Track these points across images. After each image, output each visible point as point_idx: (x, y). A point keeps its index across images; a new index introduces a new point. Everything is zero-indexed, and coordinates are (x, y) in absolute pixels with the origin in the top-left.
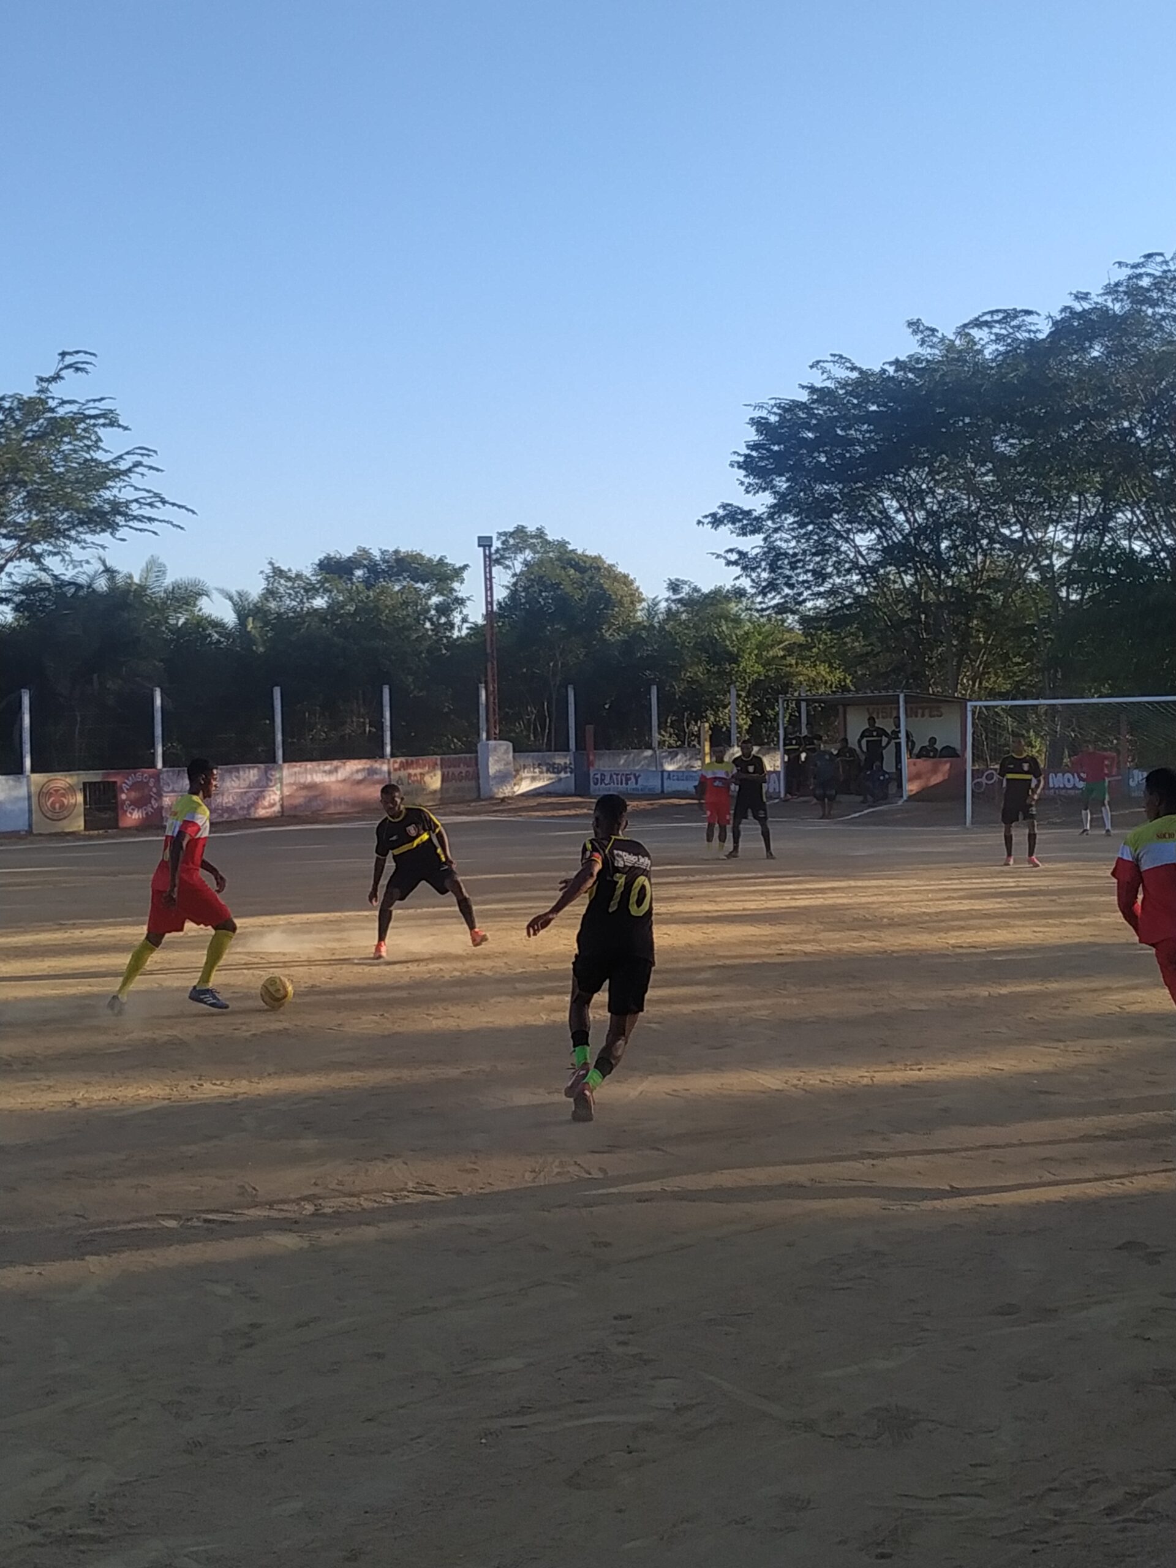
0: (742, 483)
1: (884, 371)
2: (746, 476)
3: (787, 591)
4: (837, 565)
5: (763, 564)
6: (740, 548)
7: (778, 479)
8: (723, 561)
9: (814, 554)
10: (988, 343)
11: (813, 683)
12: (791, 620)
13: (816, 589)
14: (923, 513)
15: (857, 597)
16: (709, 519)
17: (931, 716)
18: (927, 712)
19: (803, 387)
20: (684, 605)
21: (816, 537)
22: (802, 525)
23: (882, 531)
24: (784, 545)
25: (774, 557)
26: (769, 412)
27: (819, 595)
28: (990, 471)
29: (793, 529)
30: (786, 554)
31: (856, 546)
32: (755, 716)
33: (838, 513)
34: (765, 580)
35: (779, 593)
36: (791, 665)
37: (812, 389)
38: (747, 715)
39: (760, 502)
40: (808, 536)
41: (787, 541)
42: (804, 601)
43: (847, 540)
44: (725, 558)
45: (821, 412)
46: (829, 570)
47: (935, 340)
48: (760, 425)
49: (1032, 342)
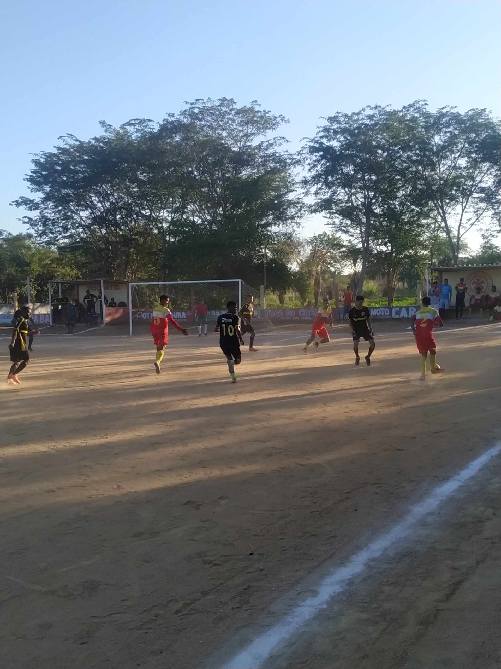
0: (29, 188)
1: (90, 142)
2: (31, 185)
3: (51, 235)
4: (73, 224)
5: (40, 223)
6: (29, 216)
7: (45, 186)
8: (22, 222)
9: (62, 220)
10: (133, 132)
11: (64, 275)
12: (53, 248)
13: (64, 235)
14: (109, 203)
15: (82, 239)
16: (15, 203)
17: (115, 289)
18: (113, 288)
19: (55, 147)
20: (5, 241)
21: (63, 212)
22: (56, 207)
23: (91, 210)
24: (49, 215)
25: (45, 220)
26: (41, 157)
27: (65, 237)
28: (136, 186)
29: (53, 209)
30: (50, 219)
31: (80, 217)
32: (38, 290)
33: (72, 202)
34: (41, 230)
35: (47, 236)
36: (54, 268)
37: (59, 148)
38: (35, 289)
39: (38, 196)
40: (59, 211)
41: (50, 213)
42: (59, 240)
43: (77, 214)
44: (23, 220)
45: (63, 158)
46: (69, 226)
47: (111, 130)
48: (37, 162)
49: (151, 133)
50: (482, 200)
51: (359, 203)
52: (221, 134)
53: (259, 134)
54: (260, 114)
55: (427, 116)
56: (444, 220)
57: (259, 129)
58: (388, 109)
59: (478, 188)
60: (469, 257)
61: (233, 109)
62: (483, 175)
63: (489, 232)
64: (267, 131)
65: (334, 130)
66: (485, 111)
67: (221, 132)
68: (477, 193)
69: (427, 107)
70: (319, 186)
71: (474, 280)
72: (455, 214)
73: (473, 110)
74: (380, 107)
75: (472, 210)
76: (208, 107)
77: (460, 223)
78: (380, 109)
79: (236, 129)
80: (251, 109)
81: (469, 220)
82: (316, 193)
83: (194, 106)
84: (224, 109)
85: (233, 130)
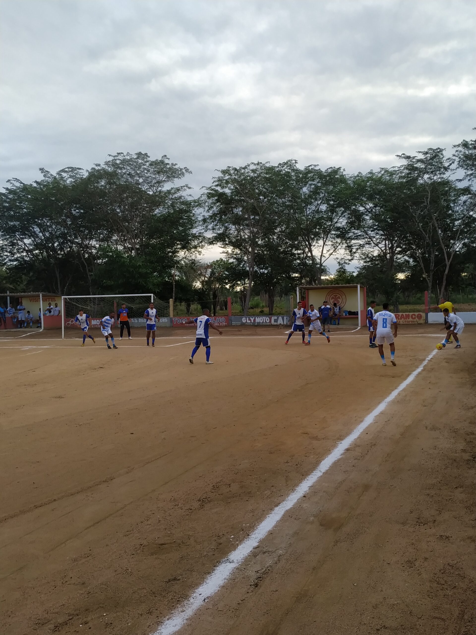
1: (31, 185)
4: (18, 249)
9: (9, 246)
14: (48, 233)
15: (26, 261)
19: (4, 188)
21: (10, 240)
22: (4, 235)
23: (34, 238)
27: (12, 260)
31: (25, 244)
33: (18, 232)
37: (7, 189)
40: (7, 239)
43: (22, 241)
45: (11, 197)
46: (15, 251)
47: (49, 175)
49: (81, 179)
50: (338, 236)
51: (246, 236)
52: (138, 181)
53: (168, 181)
54: (168, 166)
55: (297, 171)
56: (310, 251)
57: (168, 177)
58: (268, 165)
59: (335, 228)
60: (329, 279)
61: (148, 161)
62: (339, 217)
63: (344, 260)
64: (175, 179)
65: (226, 180)
66: (341, 169)
67: (138, 179)
68: (334, 230)
69: (297, 165)
70: (215, 223)
71: (332, 296)
72: (318, 246)
73: (331, 168)
74: (261, 163)
75: (330, 243)
76: (127, 159)
77: (322, 253)
78: (261, 165)
79: (150, 176)
80: (162, 162)
81: (328, 251)
82: (213, 229)
83: (116, 158)
84: (140, 161)
85: (148, 177)
